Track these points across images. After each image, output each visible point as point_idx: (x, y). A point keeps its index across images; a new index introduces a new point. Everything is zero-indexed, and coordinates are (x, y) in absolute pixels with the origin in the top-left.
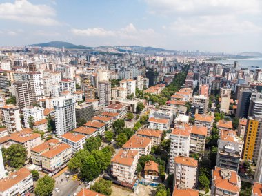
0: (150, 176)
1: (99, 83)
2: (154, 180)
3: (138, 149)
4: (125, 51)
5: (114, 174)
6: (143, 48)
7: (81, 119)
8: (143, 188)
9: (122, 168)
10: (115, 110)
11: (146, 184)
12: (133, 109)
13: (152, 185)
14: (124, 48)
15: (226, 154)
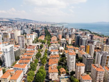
0: (63, 74)
1: (18, 37)
2: (65, 76)
3: (55, 64)
4: (13, 20)
5: (50, 78)
6: (22, 19)
7: (17, 56)
8: (63, 80)
9: (54, 74)
10: (32, 49)
11: (63, 78)
12: (39, 48)
13: (66, 78)
14: (12, 19)
15: (89, 59)
